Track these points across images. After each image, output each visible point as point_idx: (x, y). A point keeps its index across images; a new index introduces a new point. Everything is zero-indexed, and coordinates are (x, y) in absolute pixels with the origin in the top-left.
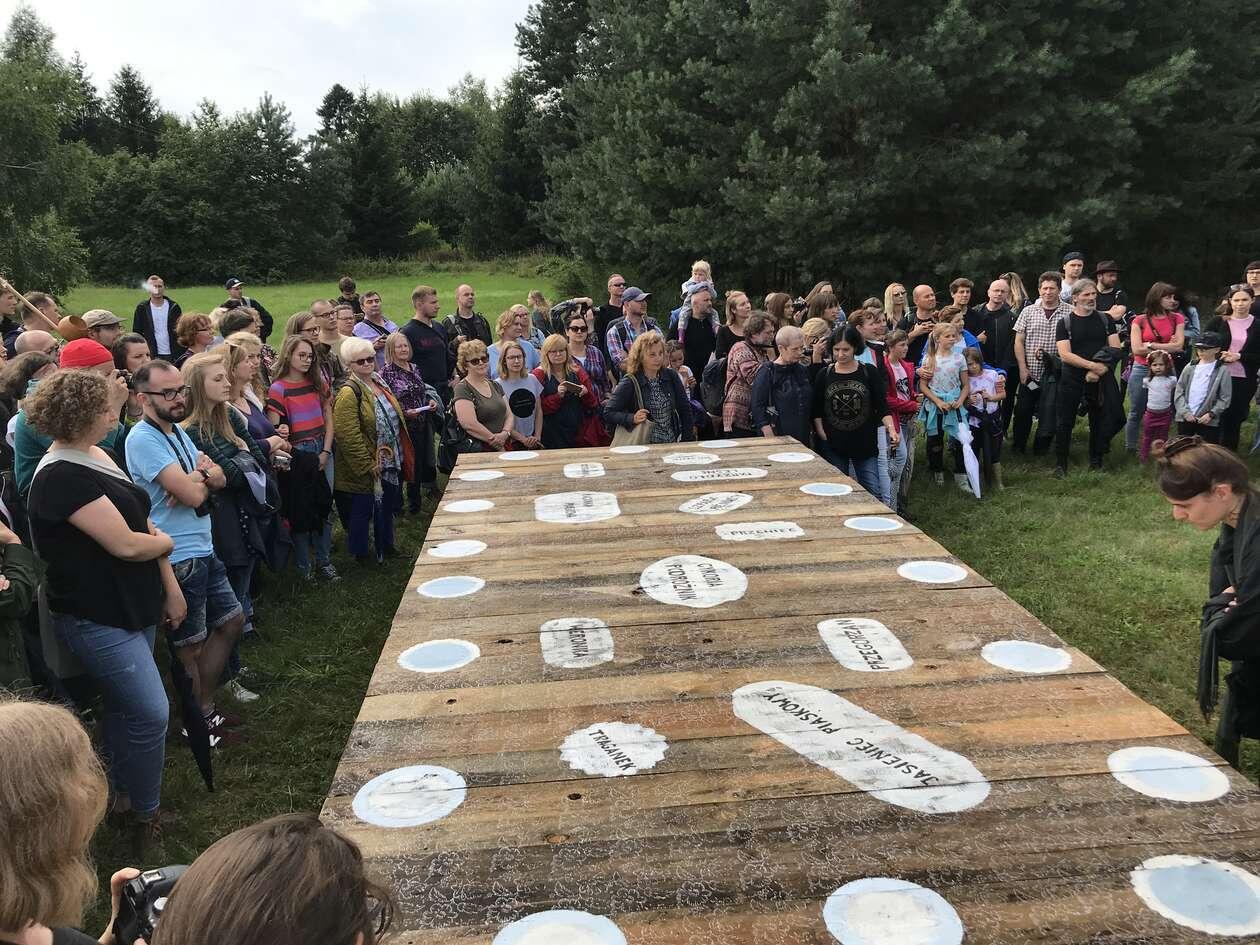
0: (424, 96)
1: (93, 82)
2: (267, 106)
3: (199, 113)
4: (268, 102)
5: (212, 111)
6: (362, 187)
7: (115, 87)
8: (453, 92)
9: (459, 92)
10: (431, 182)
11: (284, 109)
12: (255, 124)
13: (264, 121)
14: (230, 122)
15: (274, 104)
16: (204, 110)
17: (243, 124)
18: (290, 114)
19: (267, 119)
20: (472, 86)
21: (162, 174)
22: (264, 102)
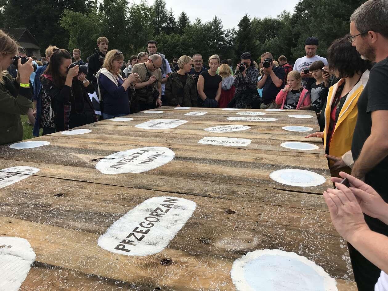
0: (269, 17)
1: (174, 17)
2: (216, 19)
3: (195, 22)
4: (216, 18)
5: (199, 21)
6: (243, 45)
7: (180, 18)
8: (279, 16)
9: (281, 16)
10: (266, 44)
11: (220, 20)
12: (211, 25)
13: (214, 24)
14: (204, 24)
15: (217, 19)
16: (197, 21)
17: (208, 25)
18: (222, 22)
19: (215, 24)
20: (285, 14)
21: (183, 40)
22: (215, 18)
